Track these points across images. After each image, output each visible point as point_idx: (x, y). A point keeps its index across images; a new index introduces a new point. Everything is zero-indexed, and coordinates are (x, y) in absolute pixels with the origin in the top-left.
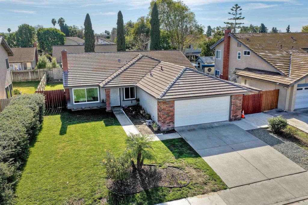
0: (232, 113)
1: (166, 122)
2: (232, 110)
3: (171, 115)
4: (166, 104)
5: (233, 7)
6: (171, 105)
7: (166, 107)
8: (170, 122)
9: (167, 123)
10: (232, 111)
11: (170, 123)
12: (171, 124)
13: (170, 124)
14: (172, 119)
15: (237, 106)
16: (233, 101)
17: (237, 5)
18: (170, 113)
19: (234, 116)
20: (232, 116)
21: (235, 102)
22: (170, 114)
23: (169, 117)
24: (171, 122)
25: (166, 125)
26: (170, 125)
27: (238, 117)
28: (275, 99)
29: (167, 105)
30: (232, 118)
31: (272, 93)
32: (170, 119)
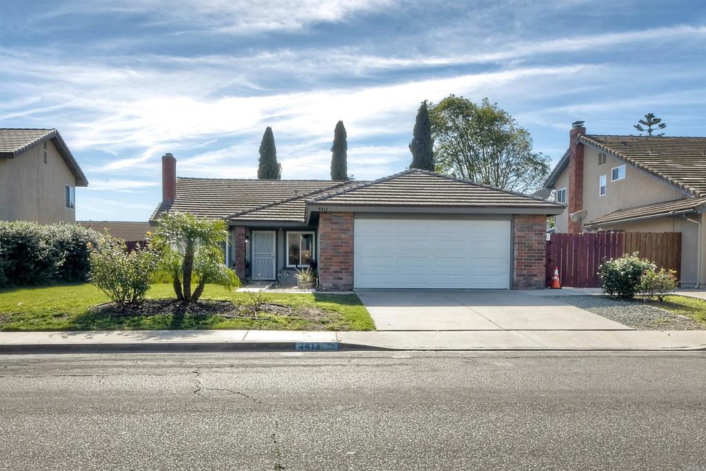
0: (515, 266)
1: (333, 268)
2: (515, 257)
3: (345, 252)
4: (332, 223)
5: (641, 121)
6: (344, 227)
7: (332, 229)
8: (341, 269)
9: (334, 272)
10: (515, 262)
11: (341, 272)
12: (344, 275)
13: (340, 275)
14: (346, 263)
15: (530, 249)
16: (517, 234)
17: (650, 116)
18: (341, 246)
19: (524, 275)
20: (518, 275)
21: (525, 237)
22: (342, 250)
23: (338, 256)
24: (345, 269)
25: (331, 277)
26: (341, 279)
27: (535, 279)
28: (669, 259)
29: (334, 226)
30: (518, 281)
31: (659, 242)
32: (342, 262)
